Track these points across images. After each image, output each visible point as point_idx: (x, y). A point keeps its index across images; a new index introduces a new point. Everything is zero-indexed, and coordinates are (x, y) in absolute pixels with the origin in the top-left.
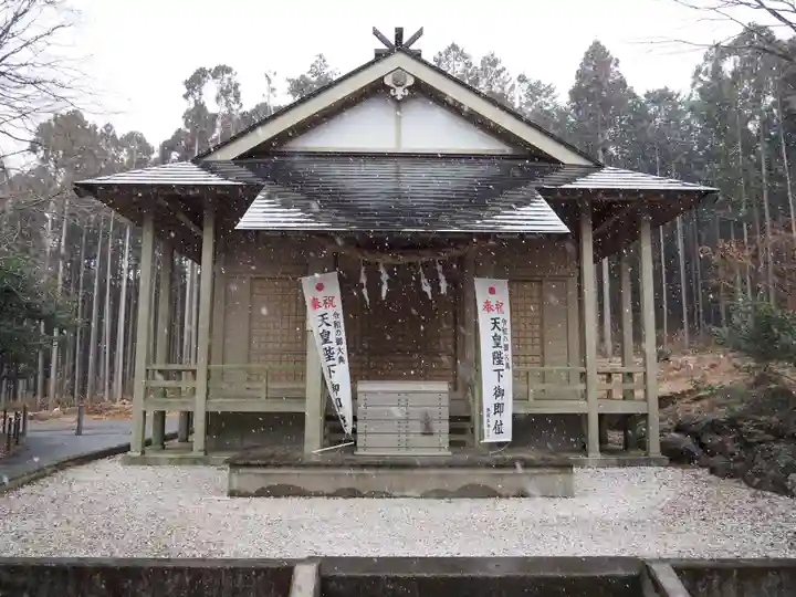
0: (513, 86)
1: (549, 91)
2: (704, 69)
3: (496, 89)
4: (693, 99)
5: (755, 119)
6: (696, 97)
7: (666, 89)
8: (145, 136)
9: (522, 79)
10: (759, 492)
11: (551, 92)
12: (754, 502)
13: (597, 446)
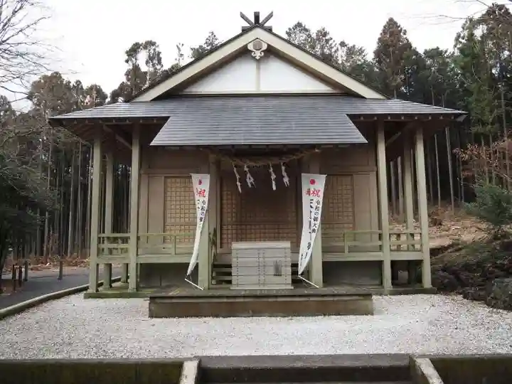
0: (337, 49)
1: (361, 51)
2: (462, 35)
3: (326, 51)
4: (456, 54)
5: (496, 67)
6: (457, 53)
7: (438, 48)
8: (102, 87)
9: (343, 44)
10: (495, 310)
11: (363, 52)
12: (491, 316)
13: (390, 281)
